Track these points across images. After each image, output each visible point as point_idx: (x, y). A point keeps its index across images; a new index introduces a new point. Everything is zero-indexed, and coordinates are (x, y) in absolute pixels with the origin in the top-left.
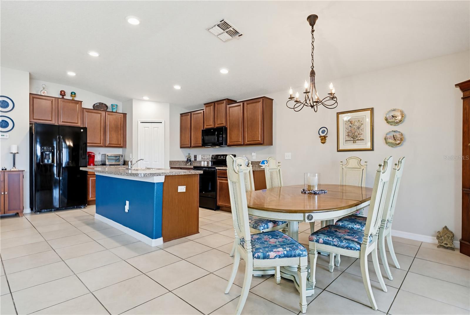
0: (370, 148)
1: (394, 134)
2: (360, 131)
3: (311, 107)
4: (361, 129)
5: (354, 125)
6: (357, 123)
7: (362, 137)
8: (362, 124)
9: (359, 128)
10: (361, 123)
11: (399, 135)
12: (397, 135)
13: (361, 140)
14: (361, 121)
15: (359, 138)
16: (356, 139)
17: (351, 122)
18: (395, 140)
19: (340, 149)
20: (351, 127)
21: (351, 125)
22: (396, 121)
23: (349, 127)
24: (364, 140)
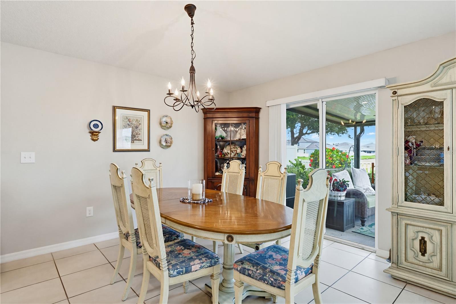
0: (147, 149)
1: (166, 137)
2: (138, 131)
3: (191, 107)
4: (139, 129)
5: (132, 124)
6: (135, 122)
7: (140, 138)
8: (140, 124)
9: (137, 128)
10: (139, 122)
11: (170, 138)
12: (168, 138)
13: (139, 140)
14: (139, 121)
15: (137, 138)
16: (134, 139)
17: (129, 119)
18: (167, 143)
19: (117, 149)
20: (129, 125)
21: (129, 124)
22: (167, 126)
23: (127, 125)
24: (142, 140)
